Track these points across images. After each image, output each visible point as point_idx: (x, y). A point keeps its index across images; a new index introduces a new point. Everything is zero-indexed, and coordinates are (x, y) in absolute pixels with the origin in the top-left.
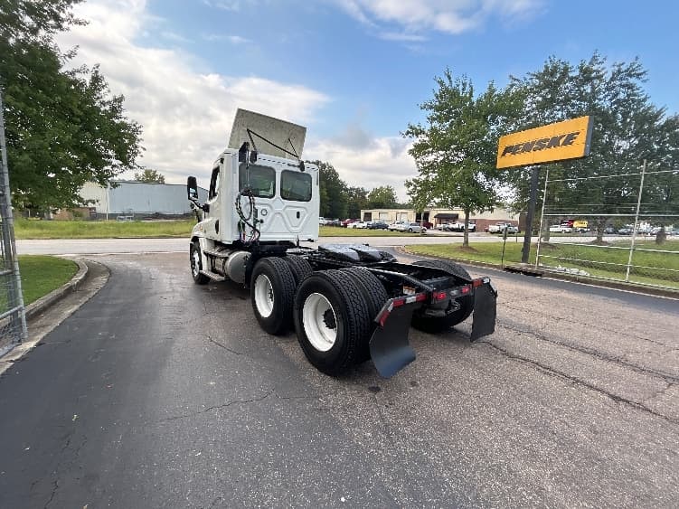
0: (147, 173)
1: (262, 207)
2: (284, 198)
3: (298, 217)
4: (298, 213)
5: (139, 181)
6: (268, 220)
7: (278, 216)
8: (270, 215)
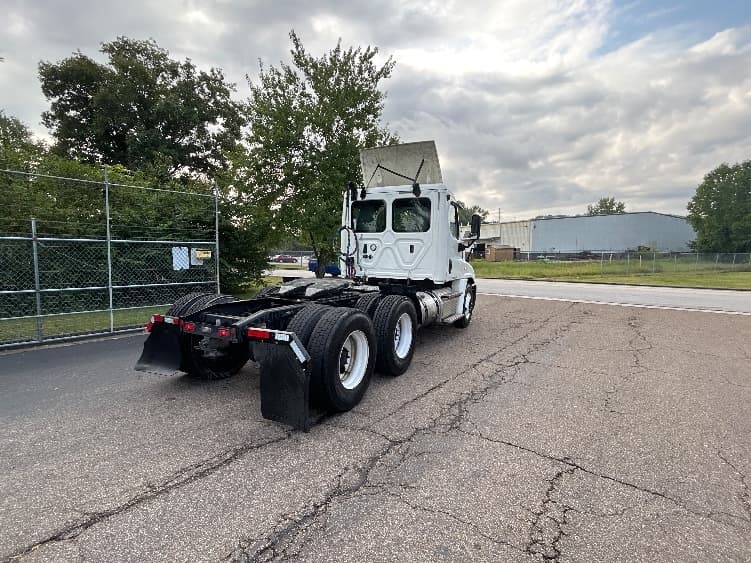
0: (603, 203)
1: (371, 242)
2: (395, 230)
3: (412, 251)
4: (412, 247)
5: (592, 214)
6: (378, 254)
7: (389, 251)
8: (379, 250)
